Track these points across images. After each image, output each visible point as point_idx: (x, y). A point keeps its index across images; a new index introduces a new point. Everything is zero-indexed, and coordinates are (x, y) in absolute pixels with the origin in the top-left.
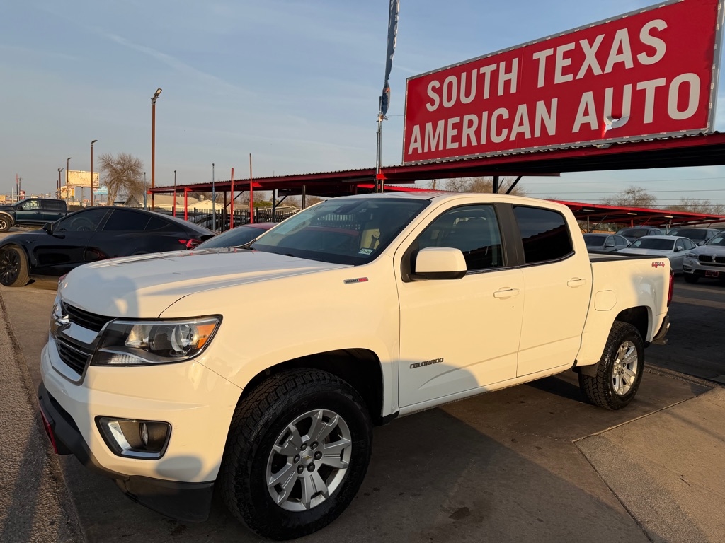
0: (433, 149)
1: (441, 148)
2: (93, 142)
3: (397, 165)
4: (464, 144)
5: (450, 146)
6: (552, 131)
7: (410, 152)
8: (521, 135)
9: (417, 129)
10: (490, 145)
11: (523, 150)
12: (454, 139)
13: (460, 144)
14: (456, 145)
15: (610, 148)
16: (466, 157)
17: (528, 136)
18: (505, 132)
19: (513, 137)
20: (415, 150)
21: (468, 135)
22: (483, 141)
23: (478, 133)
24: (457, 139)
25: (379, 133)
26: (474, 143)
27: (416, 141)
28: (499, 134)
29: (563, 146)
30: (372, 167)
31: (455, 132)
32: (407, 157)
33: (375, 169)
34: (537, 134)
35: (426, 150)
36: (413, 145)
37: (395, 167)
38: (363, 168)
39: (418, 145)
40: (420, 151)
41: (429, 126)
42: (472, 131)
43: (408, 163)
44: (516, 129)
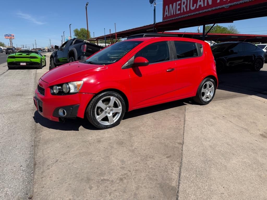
0: (172, 14)
1: (175, 14)
5: (178, 12)
6: (210, 3)
7: (165, 16)
8: (200, 6)
9: (167, 7)
10: (191, 11)
11: (201, 12)
13: (181, 12)
17: (202, 6)
18: (195, 5)
19: (198, 7)
20: (167, 15)
21: (183, 8)
24: (180, 9)
25: (155, 10)
26: (185, 10)
28: (193, 6)
31: (179, 7)
32: (164, 18)
34: (206, 5)
35: (170, 15)
37: (160, 23)
39: (167, 13)
42: (184, 6)
43: (164, 21)
44: (199, 3)
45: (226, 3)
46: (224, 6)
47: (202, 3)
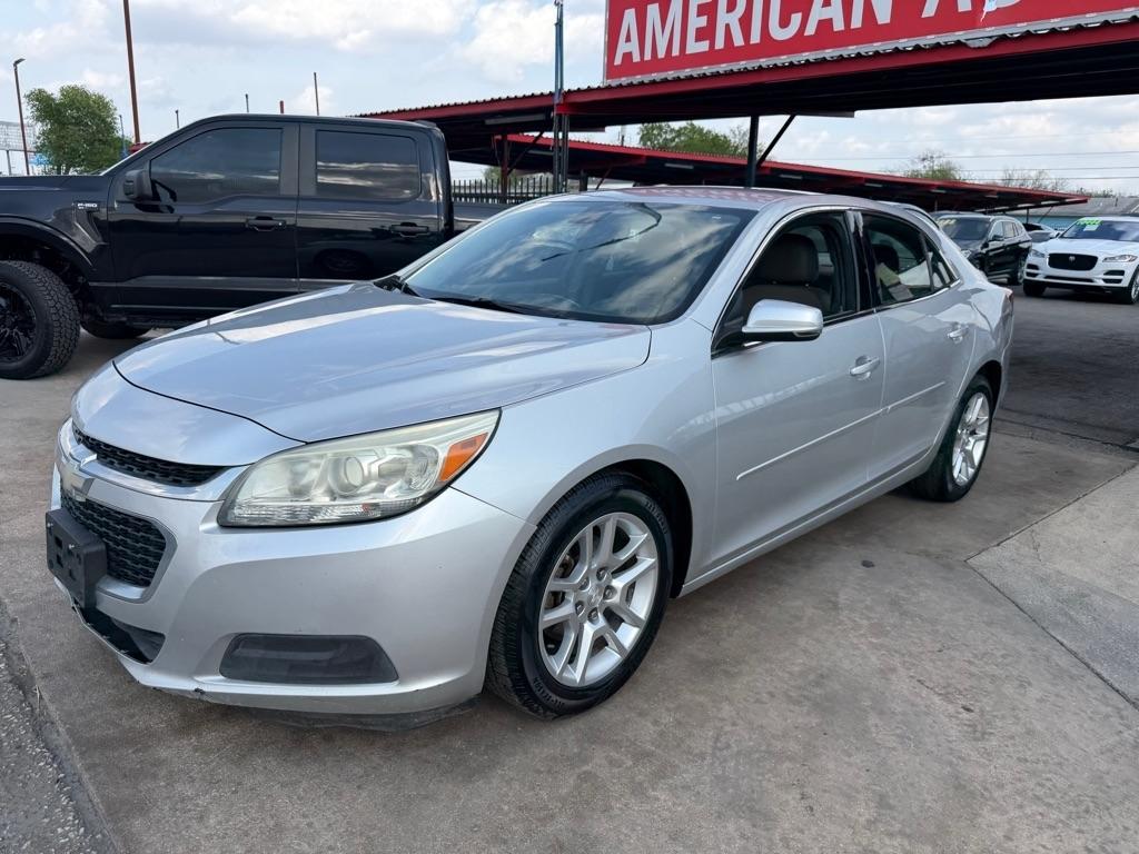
0: (661, 54)
1: (676, 52)
2: (17, 62)
3: (595, 85)
4: (720, 44)
5: (695, 47)
6: (883, 15)
7: (618, 61)
8: (825, 25)
9: (630, 16)
10: (769, 45)
11: (829, 53)
12: (702, 34)
13: (712, 45)
14: (704, 46)
15: (991, 45)
16: (723, 68)
17: (839, 26)
18: (796, 18)
19: (810, 30)
20: (628, 56)
21: (727, 26)
22: (755, 38)
23: (745, 22)
24: (706, 33)
25: (559, 25)
26: (738, 41)
27: (628, 39)
28: (784, 23)
29: (906, 43)
30: (546, 91)
31: (703, 21)
32: (611, 71)
33: (551, 94)
34: (856, 22)
35: (648, 57)
36: (623, 48)
37: (589, 90)
38: (528, 93)
39: (633, 47)
40: (636, 58)
41: (653, 11)
42: (734, 19)
43: (614, 83)
44: (818, 13)
45: (970, 20)
46: (960, 36)
47: (835, 13)
